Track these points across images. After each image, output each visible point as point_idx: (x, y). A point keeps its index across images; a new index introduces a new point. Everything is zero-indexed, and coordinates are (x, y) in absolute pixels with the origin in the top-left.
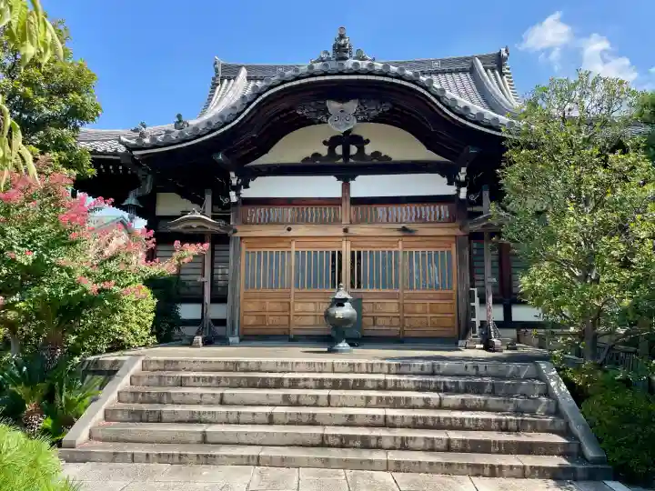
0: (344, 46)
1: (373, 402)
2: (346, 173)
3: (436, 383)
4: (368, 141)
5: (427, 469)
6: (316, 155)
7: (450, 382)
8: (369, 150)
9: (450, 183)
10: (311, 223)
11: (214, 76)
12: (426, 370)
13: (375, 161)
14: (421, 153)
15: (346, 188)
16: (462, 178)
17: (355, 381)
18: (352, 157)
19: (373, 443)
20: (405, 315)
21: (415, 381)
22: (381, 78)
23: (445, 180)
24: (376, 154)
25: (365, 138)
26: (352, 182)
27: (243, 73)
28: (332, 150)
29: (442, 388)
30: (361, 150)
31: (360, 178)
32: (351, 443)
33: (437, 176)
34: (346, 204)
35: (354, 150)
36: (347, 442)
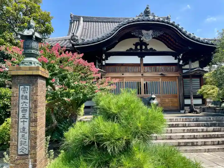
0: (148, 11)
1: (186, 131)
2: (141, 55)
3: (202, 124)
4: (148, 45)
5: (217, 151)
6: (131, 49)
7: (206, 123)
8: (149, 47)
9: (176, 59)
10: (130, 72)
11: (71, 19)
12: (194, 120)
13: (151, 51)
14: (165, 49)
15: (142, 60)
16: (180, 57)
17: (176, 124)
18: (143, 50)
19: (195, 144)
20: (163, 103)
21: (195, 124)
22: (161, 23)
23: (174, 58)
24: (151, 49)
25: (147, 43)
26: (143, 58)
27: (82, 19)
28: (136, 47)
29: (203, 125)
30: (146, 47)
31: (146, 57)
32: (188, 144)
33: (171, 57)
34: (142, 66)
35: (144, 47)
36: (187, 144)
